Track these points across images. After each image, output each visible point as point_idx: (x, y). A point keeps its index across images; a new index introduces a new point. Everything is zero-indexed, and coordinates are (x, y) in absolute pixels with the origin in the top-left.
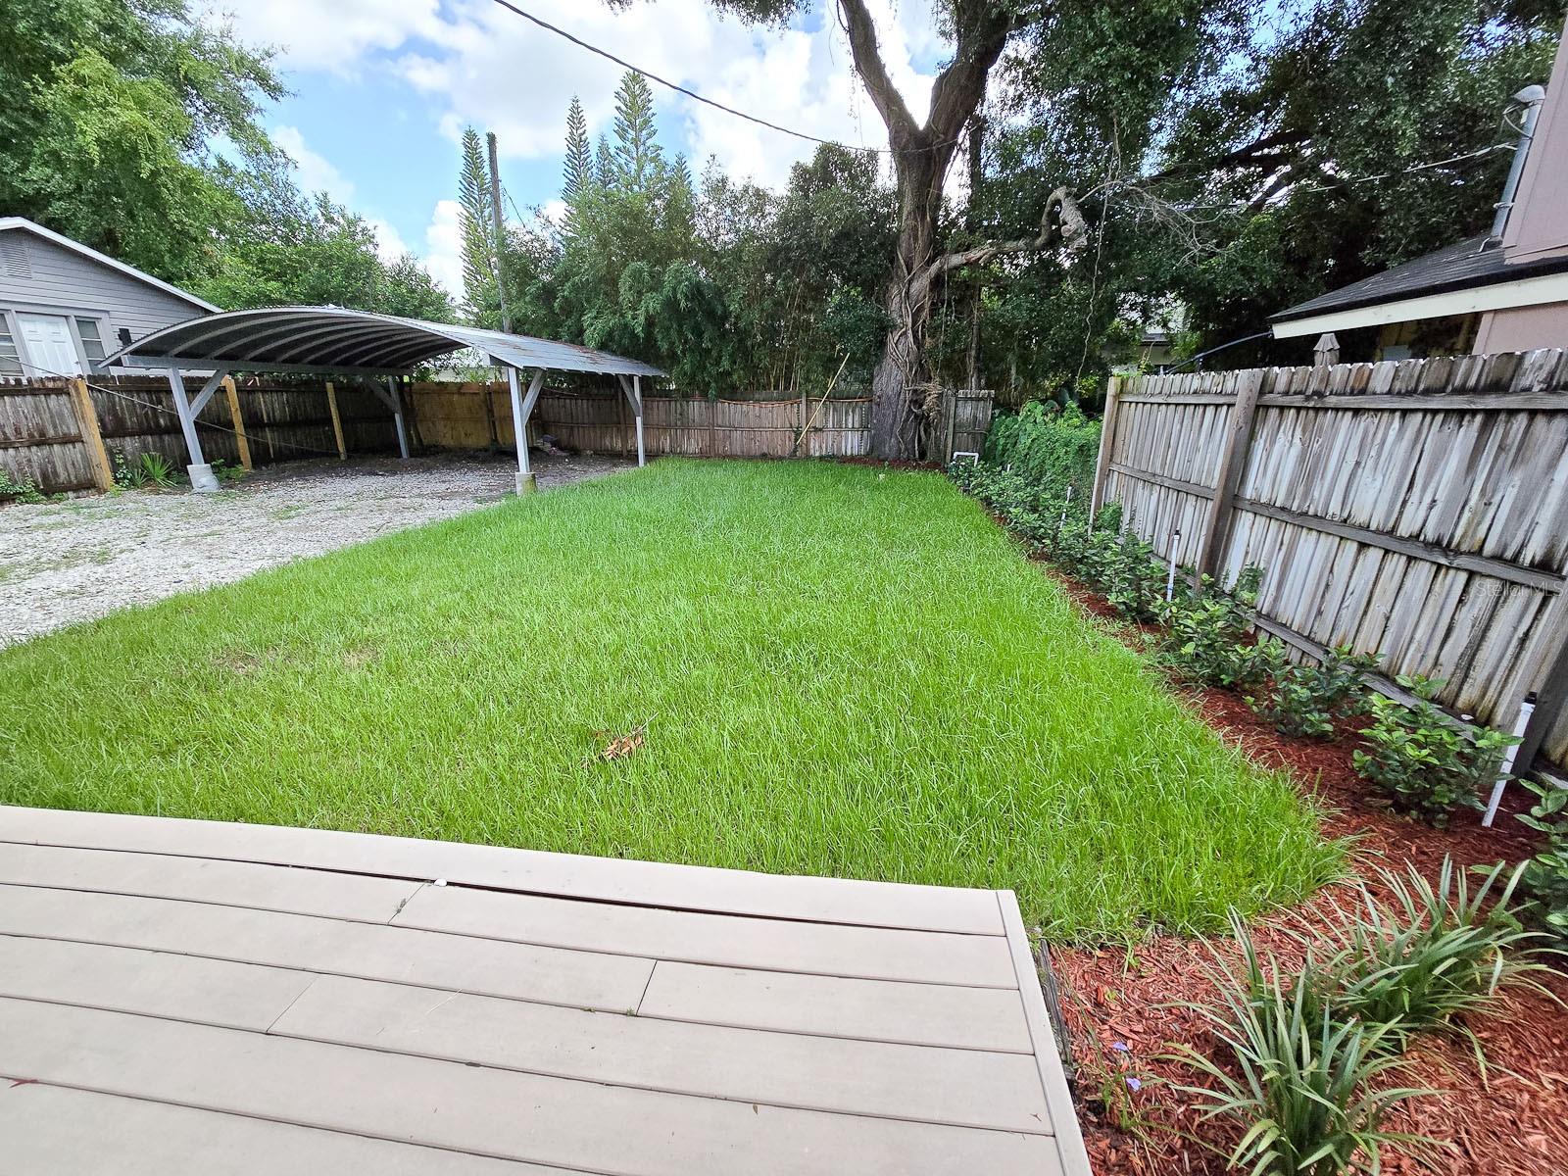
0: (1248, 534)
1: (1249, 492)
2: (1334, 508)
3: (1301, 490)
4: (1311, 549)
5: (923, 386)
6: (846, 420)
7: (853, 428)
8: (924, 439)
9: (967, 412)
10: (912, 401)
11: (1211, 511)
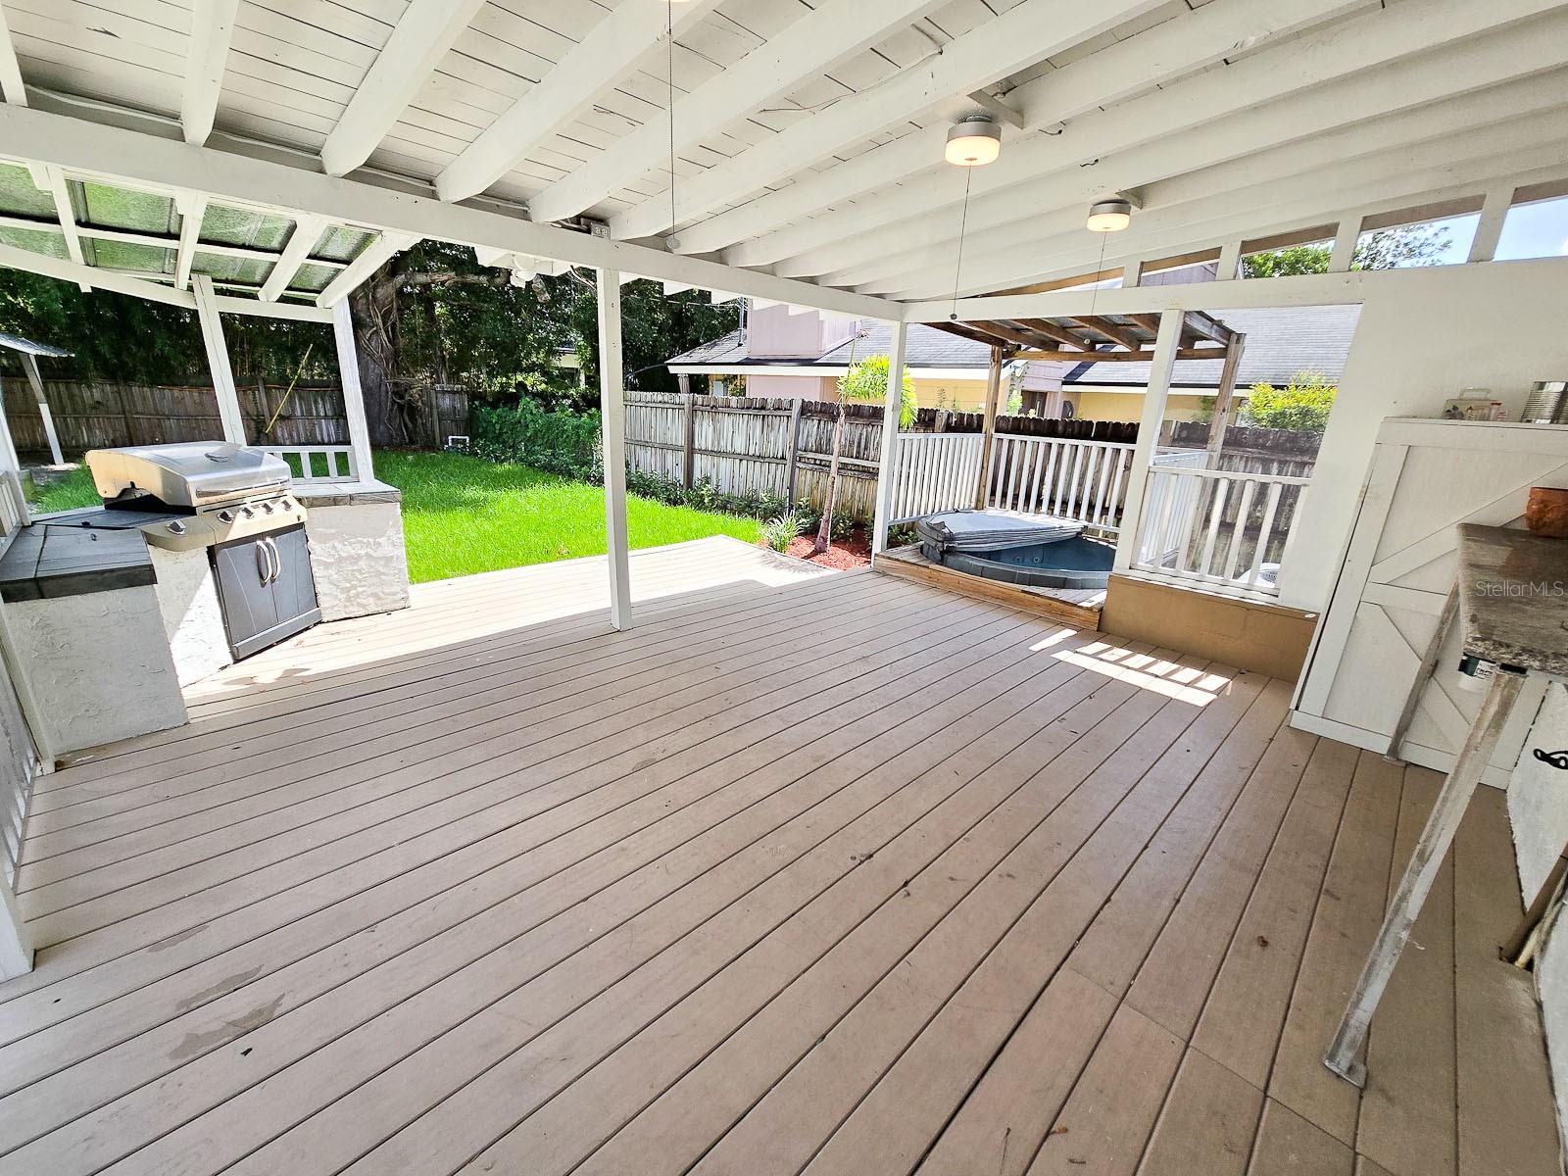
0: (701, 464)
1: (696, 446)
2: (729, 448)
3: (716, 443)
4: (725, 465)
5: (403, 379)
6: (316, 408)
7: (326, 417)
8: (410, 425)
9: (446, 402)
10: (393, 393)
11: (682, 455)
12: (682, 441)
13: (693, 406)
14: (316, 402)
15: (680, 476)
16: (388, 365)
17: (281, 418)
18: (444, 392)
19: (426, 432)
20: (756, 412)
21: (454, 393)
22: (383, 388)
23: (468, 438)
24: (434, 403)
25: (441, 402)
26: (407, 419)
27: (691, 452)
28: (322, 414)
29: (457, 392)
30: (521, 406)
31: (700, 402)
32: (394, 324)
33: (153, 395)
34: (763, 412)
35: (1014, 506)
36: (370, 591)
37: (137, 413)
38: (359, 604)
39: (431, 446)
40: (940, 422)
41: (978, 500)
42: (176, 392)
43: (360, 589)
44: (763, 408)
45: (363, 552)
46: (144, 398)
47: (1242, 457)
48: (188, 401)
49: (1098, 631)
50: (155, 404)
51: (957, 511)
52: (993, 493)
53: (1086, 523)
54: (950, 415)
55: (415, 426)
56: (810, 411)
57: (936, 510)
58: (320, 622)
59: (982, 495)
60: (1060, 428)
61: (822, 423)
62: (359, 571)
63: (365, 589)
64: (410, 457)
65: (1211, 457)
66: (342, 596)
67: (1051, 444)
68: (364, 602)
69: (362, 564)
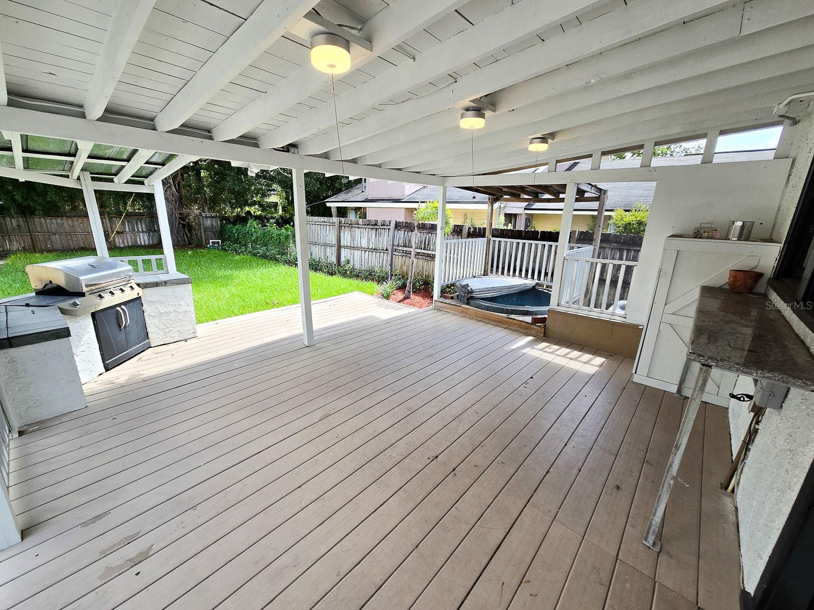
0: (344, 254)
1: (342, 244)
2: (359, 245)
3: (352, 243)
4: (357, 254)
5: (185, 211)
6: (137, 227)
7: (143, 231)
8: (189, 235)
9: (208, 222)
10: (180, 218)
11: (335, 249)
12: (334, 242)
13: (340, 223)
14: (137, 224)
15: (334, 259)
16: (176, 204)
17: (118, 233)
18: (207, 217)
19: (197, 238)
20: (372, 227)
21: (212, 217)
22: (174, 216)
23: (220, 241)
24: (202, 223)
25: (205, 222)
26: (187, 232)
27: (339, 247)
28: (140, 230)
29: (214, 217)
30: (249, 224)
31: (343, 222)
32: (179, 182)
33: (46, 222)
34: (376, 227)
35: (503, 273)
36: (177, 329)
37: (37, 232)
38: (171, 337)
39: (200, 245)
40: (465, 231)
41: (485, 271)
42: (59, 221)
43: (171, 329)
44: (376, 225)
45: (172, 310)
46: (41, 224)
47: (609, 248)
48: (65, 225)
49: (544, 336)
50: (47, 227)
51: (475, 277)
52: (492, 266)
53: (537, 281)
54: (469, 228)
55: (192, 235)
56: (400, 226)
57: (464, 277)
58: (150, 347)
59: (487, 268)
60: (523, 234)
61: (406, 232)
62: (170, 319)
63: (173, 329)
64: (190, 252)
65: (595, 249)
66: (161, 333)
67: (519, 243)
68: (173, 335)
69: (172, 316)
